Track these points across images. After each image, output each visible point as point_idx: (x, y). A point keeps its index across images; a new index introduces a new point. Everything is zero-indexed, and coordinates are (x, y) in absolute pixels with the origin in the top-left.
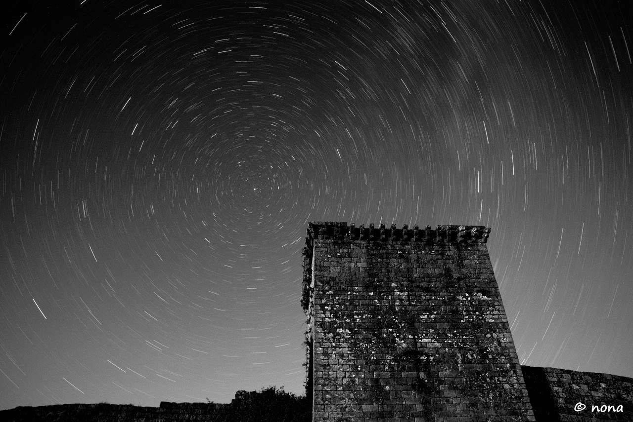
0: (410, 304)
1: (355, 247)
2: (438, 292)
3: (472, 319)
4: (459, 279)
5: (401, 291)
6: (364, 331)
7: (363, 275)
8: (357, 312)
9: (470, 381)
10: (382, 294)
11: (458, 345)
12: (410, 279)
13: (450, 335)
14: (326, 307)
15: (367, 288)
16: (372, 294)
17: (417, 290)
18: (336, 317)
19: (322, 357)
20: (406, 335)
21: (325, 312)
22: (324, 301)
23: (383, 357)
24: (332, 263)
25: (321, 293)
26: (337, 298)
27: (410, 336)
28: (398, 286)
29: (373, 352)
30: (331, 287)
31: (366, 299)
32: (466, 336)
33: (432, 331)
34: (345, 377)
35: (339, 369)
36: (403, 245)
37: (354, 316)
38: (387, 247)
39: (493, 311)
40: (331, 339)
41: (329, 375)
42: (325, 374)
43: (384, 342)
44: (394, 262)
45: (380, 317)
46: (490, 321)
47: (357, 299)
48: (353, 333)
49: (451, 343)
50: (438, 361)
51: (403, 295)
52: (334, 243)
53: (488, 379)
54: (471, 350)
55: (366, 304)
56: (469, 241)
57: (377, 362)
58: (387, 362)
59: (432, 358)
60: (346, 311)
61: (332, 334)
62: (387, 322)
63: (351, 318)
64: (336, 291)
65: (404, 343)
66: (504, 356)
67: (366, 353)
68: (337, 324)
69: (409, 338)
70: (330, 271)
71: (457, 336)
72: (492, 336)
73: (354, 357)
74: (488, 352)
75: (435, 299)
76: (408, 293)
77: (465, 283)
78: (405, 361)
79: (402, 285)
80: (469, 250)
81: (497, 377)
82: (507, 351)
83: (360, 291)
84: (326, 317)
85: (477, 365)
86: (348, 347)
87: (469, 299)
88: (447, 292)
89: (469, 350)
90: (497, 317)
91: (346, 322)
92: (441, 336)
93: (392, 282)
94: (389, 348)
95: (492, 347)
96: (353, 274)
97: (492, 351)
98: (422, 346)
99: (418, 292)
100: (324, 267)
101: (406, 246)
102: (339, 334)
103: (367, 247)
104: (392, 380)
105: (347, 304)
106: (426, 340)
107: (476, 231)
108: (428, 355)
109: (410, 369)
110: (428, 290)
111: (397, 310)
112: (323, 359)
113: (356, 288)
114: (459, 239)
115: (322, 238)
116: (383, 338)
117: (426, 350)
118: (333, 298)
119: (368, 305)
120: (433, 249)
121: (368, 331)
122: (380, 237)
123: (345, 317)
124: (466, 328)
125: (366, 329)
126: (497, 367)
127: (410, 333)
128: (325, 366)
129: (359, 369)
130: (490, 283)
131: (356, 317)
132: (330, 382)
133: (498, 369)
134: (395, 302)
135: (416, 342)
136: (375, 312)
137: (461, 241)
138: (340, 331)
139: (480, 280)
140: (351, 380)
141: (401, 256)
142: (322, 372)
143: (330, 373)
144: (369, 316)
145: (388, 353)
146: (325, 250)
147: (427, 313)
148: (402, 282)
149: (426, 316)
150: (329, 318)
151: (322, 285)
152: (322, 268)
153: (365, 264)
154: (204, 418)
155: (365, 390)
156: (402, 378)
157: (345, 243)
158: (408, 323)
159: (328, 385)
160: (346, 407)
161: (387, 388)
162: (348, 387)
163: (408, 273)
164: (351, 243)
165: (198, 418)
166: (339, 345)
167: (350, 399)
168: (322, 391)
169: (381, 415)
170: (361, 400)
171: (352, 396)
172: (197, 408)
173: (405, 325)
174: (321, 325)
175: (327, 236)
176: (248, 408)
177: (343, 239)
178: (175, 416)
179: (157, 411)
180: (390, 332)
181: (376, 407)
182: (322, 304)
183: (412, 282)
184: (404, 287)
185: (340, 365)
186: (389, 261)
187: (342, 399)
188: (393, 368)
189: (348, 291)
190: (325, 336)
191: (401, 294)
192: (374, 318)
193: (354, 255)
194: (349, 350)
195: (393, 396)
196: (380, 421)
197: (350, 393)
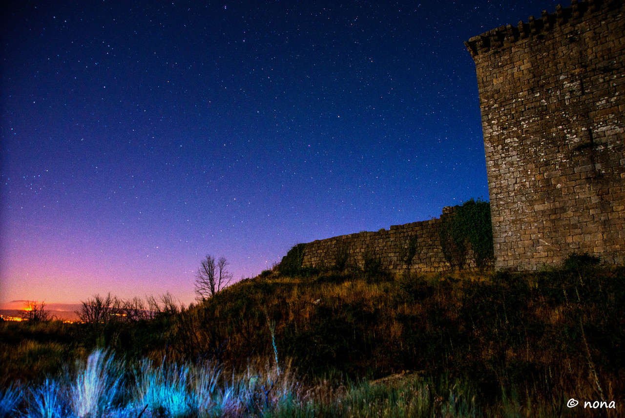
0: (583, 94)
1: (517, 50)
5: (572, 82)
6: (532, 135)
7: (528, 77)
8: (524, 118)
10: (550, 92)
12: (583, 64)
14: (493, 122)
15: (532, 90)
16: (538, 95)
18: (504, 129)
19: (493, 169)
20: (578, 129)
21: (493, 126)
22: (490, 117)
23: (552, 157)
24: (495, 75)
25: (487, 109)
26: (503, 109)
27: (583, 129)
28: (568, 77)
29: (542, 154)
30: (496, 100)
31: (533, 102)
33: (612, 116)
34: (516, 183)
35: (510, 177)
36: (573, 26)
37: (520, 123)
38: (554, 36)
40: (501, 151)
41: (501, 184)
42: (498, 184)
43: (553, 141)
44: (563, 50)
45: (548, 117)
47: (522, 105)
48: (521, 140)
50: (619, 148)
51: (574, 86)
52: (495, 53)
55: (532, 108)
57: (547, 163)
58: (558, 161)
59: (611, 147)
60: (513, 120)
61: (500, 146)
62: (556, 120)
63: (518, 126)
64: (501, 103)
65: (577, 137)
67: (535, 157)
68: (504, 135)
69: (582, 131)
70: (493, 84)
73: (523, 163)
75: (616, 78)
76: (581, 81)
78: (578, 156)
79: (572, 75)
83: (526, 96)
84: (493, 131)
86: (518, 154)
91: (513, 131)
93: (561, 74)
94: (559, 147)
96: (516, 79)
98: (599, 136)
99: (594, 75)
100: (487, 81)
101: (578, 25)
102: (507, 144)
103: (530, 46)
104: (564, 177)
105: (513, 113)
106: (604, 128)
108: (605, 144)
109: (584, 163)
111: (567, 104)
112: (495, 171)
113: (521, 93)
115: (482, 53)
116: (553, 138)
117: (604, 139)
118: (499, 110)
119: (535, 108)
121: (536, 134)
122: (543, 27)
123: (512, 126)
125: (536, 133)
127: (583, 126)
128: (496, 177)
129: (529, 173)
131: (523, 123)
132: (503, 190)
134: (564, 96)
135: (590, 134)
136: (542, 112)
140: (522, 185)
141: (572, 40)
142: (495, 182)
143: (502, 182)
144: (536, 118)
145: (559, 152)
146: (486, 64)
147: (606, 98)
148: (573, 71)
149: (604, 101)
150: (496, 131)
151: (486, 101)
152: (486, 84)
153: (528, 65)
154: (421, 233)
155: (536, 191)
156: (574, 173)
157: (505, 49)
158: (581, 115)
159: (501, 193)
160: (518, 210)
161: (559, 186)
162: (520, 192)
163: (581, 57)
164: (512, 47)
165: (418, 233)
166: (509, 154)
167: (522, 202)
168: (497, 199)
169: (554, 211)
170: (533, 201)
171: (524, 199)
172: (416, 226)
173: (577, 118)
174: (490, 141)
175: (486, 49)
176: (453, 220)
177: (503, 45)
178: (402, 234)
179: (389, 233)
180: (560, 130)
181: (547, 205)
182: (489, 119)
183: (585, 67)
184: (576, 76)
185: (511, 173)
186: (556, 52)
187: (514, 203)
188: (564, 166)
189: (512, 99)
190: (495, 149)
191: (572, 85)
192: (542, 119)
193: (516, 58)
194: (518, 158)
195: (565, 192)
196: (553, 217)
197: (522, 197)
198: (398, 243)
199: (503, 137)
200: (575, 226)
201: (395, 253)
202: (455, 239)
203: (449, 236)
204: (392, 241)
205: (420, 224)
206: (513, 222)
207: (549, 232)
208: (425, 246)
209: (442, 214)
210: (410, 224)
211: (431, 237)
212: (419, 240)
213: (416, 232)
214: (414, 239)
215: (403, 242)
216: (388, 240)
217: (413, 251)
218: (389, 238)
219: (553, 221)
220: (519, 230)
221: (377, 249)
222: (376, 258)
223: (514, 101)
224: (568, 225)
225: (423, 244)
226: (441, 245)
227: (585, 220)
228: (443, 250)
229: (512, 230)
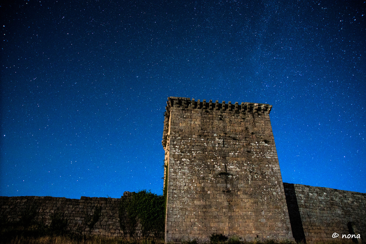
0: (224, 147)
1: (194, 113)
2: (240, 140)
3: (258, 156)
4: (253, 133)
5: (219, 139)
6: (198, 160)
7: (198, 129)
8: (194, 149)
9: (255, 190)
10: (209, 140)
11: (249, 170)
12: (225, 132)
13: (245, 165)
14: (176, 146)
15: (200, 136)
16: (203, 140)
17: (228, 138)
18: (182, 152)
21: (176, 149)
22: (175, 143)
23: (207, 175)
24: (181, 121)
25: (174, 138)
26: (183, 141)
27: (223, 164)
28: (218, 136)
29: (202, 172)
30: (180, 135)
31: (199, 143)
32: (254, 165)
33: (235, 162)
34: (185, 185)
35: (182, 181)
36: (222, 113)
37: (192, 151)
38: (213, 114)
39: (270, 152)
40: (179, 164)
41: (176, 184)
42: (174, 184)
43: (208, 166)
44: (216, 122)
45: (207, 153)
46: (268, 157)
47: (194, 142)
48: (192, 161)
49: (246, 169)
50: (238, 179)
51: (221, 141)
52: (182, 110)
53: (265, 189)
54: (257, 173)
55: (199, 145)
56: (260, 112)
57: (203, 178)
58: (209, 178)
59: (234, 177)
60: (188, 149)
61: (179, 161)
63: (190, 153)
64: (182, 137)
65: (220, 168)
66: (274, 177)
67: (198, 173)
68: (182, 156)
69: (222, 165)
70: (179, 126)
71: (249, 165)
72: (269, 166)
73: (191, 175)
74: (266, 175)
75: (238, 144)
76: (223, 140)
77: (256, 136)
78: (220, 178)
79: (220, 136)
80: (259, 117)
81: (270, 188)
82: (276, 174)
84: (176, 152)
85: (260, 182)
86: (188, 169)
87: (257, 145)
88: (245, 140)
89: (255, 173)
90: (272, 155)
91: (187, 155)
92: (240, 165)
93: (215, 133)
94: (211, 170)
95: (268, 172)
96: (192, 128)
97: (268, 174)
98: (230, 170)
99: (229, 140)
100: (176, 123)
101: (224, 113)
102: (183, 162)
103: (201, 113)
104: (212, 188)
105: (188, 145)
106: (232, 167)
107: (264, 107)
108: (232, 175)
109: (222, 182)
110: (234, 139)
111: (216, 149)
112: (173, 175)
113: (194, 136)
114: (254, 111)
115: (176, 107)
117: (232, 173)
118: (181, 141)
119: (200, 146)
120: (239, 116)
122: (209, 107)
123: (187, 152)
124: (255, 161)
125: (199, 159)
126: (270, 183)
127: (223, 163)
128: (174, 179)
129: (194, 181)
130: (270, 136)
131: (193, 152)
132: (177, 188)
133: (271, 184)
134: (216, 145)
135: (226, 168)
136: (204, 150)
137: (256, 112)
138: (184, 160)
139: (264, 134)
140: (189, 188)
141: (221, 119)
142: (173, 182)
143: (177, 183)
144: (201, 152)
145: (210, 173)
146: (177, 113)
147: (234, 152)
148: (220, 134)
149: (233, 154)
150: (177, 152)
151: (174, 133)
152: (175, 124)
153: (200, 123)
154: (105, 206)
155: (196, 193)
156: (217, 187)
157: (189, 110)
158: (223, 157)
159: (176, 189)
160: (185, 202)
161: (209, 192)
162: (187, 191)
163: (224, 129)
164: (192, 110)
165: (102, 206)
166: (183, 167)
167: (188, 198)
168: (172, 193)
169: (205, 207)
170: (194, 198)
171: (189, 196)
172: (102, 200)
173: (220, 158)
174: (173, 156)
175: (179, 105)
176: (130, 201)
177: (188, 107)
178: (90, 204)
179: (79, 201)
180: (212, 161)
181: (202, 202)
182: (174, 144)
183: (226, 134)
184: (221, 137)
185: (183, 179)
186: (213, 121)
187: (183, 197)
188: (212, 182)
189: (189, 137)
190: (175, 162)
191: (219, 140)
192: (204, 153)
193: (193, 117)
194: (188, 171)
195: (212, 197)
196: (204, 210)
197: (188, 194)
198: (85, 210)
199: (181, 157)
200: (215, 217)
201: (81, 217)
202: (130, 215)
203: (126, 212)
204: (80, 208)
205: (105, 199)
206: (181, 209)
207: (202, 219)
208: (107, 216)
209: (123, 195)
210: (97, 198)
211: (113, 210)
212: (103, 211)
213: (102, 204)
214: (98, 210)
215: (89, 210)
216: (77, 206)
217: (97, 218)
218: (78, 205)
219: (204, 212)
220: (184, 215)
221: (66, 212)
222: (63, 219)
223: (190, 139)
224: (212, 216)
225: (105, 214)
226: (119, 217)
227: (221, 214)
228: (120, 221)
229: (180, 214)
